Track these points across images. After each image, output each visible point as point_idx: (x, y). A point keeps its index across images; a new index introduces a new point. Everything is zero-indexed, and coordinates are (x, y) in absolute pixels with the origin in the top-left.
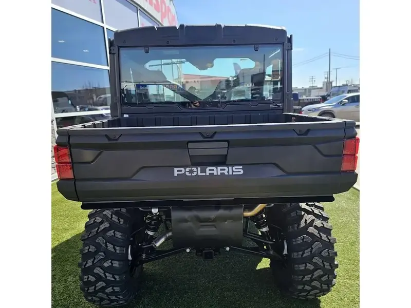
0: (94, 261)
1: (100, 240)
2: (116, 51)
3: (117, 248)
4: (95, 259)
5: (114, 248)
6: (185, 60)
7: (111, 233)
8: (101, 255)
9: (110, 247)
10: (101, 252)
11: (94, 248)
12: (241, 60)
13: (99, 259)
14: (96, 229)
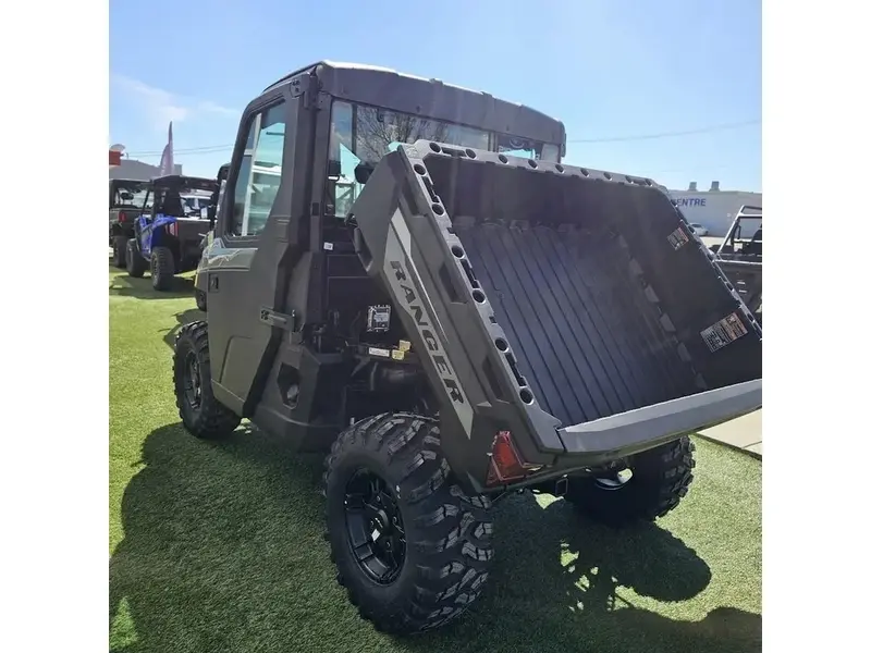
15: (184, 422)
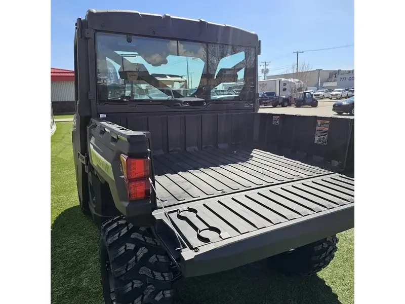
0: (143, 298)
1: (144, 271)
2: (91, 35)
3: (166, 275)
4: (143, 295)
5: (162, 276)
6: (136, 53)
7: (153, 259)
8: (150, 289)
9: (158, 275)
10: (149, 284)
11: (139, 282)
12: (193, 59)
13: (149, 294)
14: (134, 258)
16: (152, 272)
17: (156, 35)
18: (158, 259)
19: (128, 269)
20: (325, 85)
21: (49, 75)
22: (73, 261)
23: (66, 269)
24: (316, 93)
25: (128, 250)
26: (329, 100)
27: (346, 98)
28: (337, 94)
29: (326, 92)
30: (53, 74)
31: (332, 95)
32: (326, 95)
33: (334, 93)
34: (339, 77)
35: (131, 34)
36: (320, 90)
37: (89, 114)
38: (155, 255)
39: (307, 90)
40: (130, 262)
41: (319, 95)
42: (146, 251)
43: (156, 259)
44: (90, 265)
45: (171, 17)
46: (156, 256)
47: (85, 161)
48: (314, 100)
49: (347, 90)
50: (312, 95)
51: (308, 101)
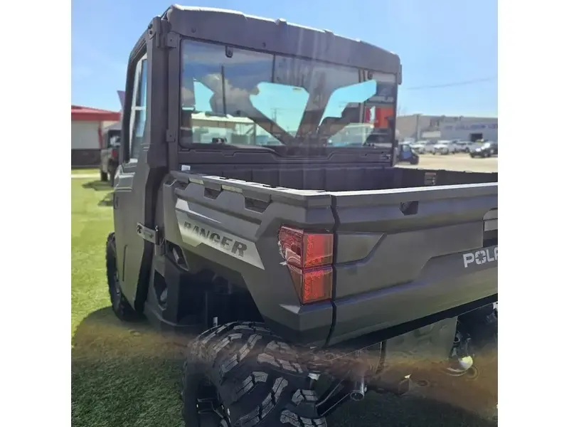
1: (287, 417)
2: (176, 43)
3: (318, 422)
5: (313, 423)
15: (113, 306)
16: (299, 418)
17: (266, 48)
18: (304, 396)
19: (263, 416)
20: (425, 135)
21: (69, 111)
22: (118, 399)
23: (109, 411)
24: (416, 146)
25: (258, 382)
26: (431, 155)
27: (453, 153)
28: (442, 148)
29: (428, 144)
30: (76, 111)
31: (436, 149)
32: (428, 148)
33: (438, 146)
34: (442, 125)
35: (232, 45)
36: (419, 142)
37: (164, 164)
38: (299, 390)
39: (403, 140)
40: (264, 403)
41: (418, 148)
42: (285, 383)
43: (301, 396)
44: (149, 403)
45: (288, 23)
46: (301, 392)
47: (154, 237)
48: (414, 155)
49: (455, 142)
50: (410, 148)
51: (406, 157)
